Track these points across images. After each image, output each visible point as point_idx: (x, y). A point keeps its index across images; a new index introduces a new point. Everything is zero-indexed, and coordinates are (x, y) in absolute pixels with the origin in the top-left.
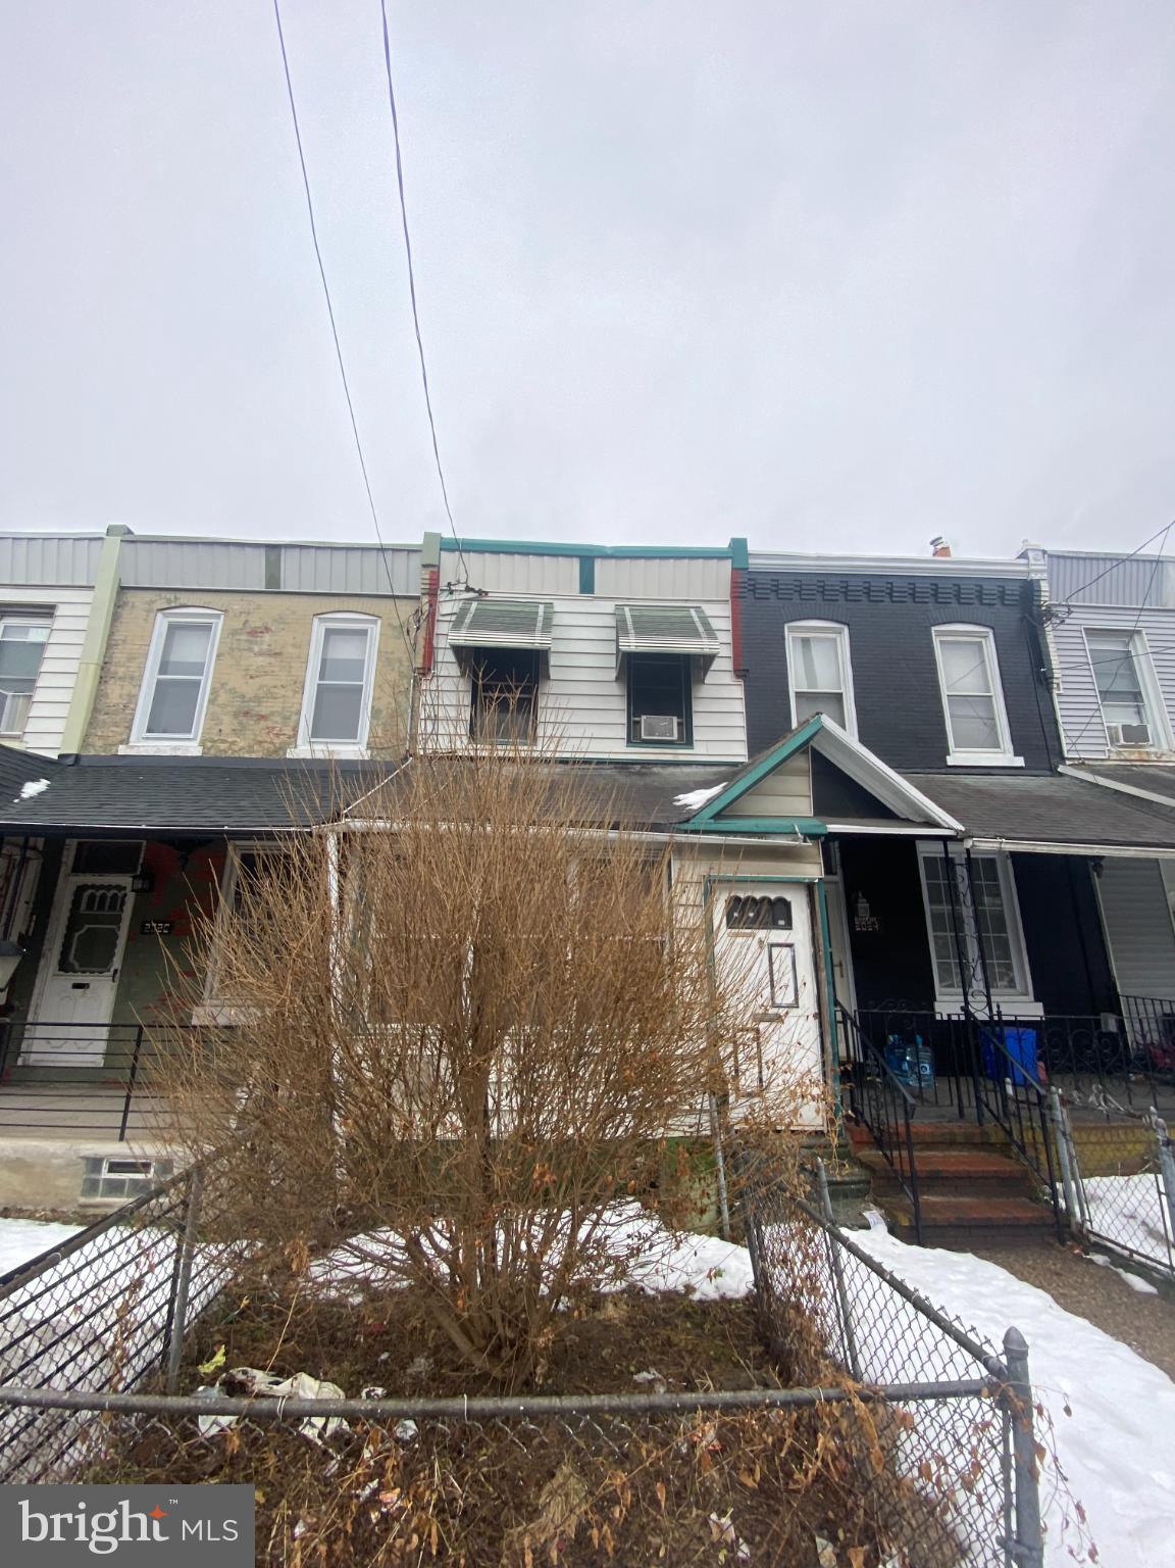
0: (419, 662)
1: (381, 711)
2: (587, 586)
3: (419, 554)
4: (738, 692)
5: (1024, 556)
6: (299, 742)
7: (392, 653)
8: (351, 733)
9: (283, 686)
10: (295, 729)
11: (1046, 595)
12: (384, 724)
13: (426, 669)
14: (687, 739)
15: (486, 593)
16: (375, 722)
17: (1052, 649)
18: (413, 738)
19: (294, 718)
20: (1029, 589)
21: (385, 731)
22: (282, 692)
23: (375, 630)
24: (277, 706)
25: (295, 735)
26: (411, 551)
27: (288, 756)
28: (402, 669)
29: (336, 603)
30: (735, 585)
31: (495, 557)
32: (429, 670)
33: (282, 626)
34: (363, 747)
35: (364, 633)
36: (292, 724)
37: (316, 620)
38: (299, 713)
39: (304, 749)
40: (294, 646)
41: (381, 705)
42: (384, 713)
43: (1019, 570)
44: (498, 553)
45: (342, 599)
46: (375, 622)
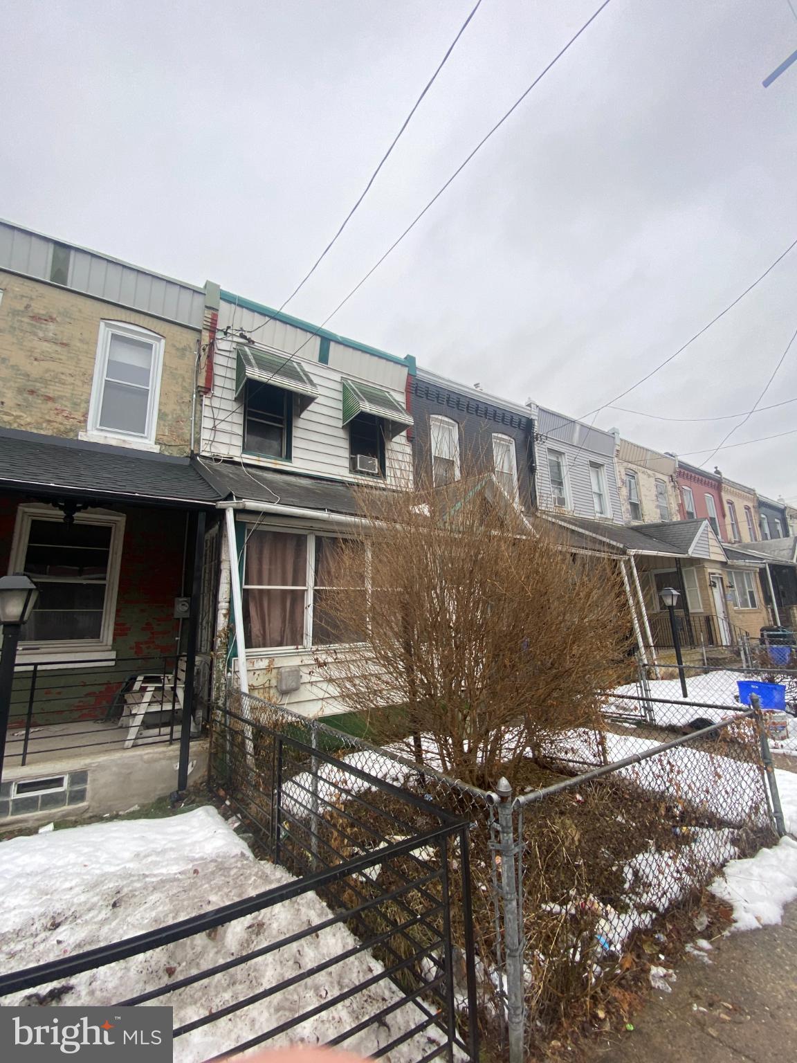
0: (202, 383)
1: (167, 415)
2: (324, 358)
3: (201, 296)
4: (408, 450)
5: (529, 405)
6: (89, 427)
7: (176, 369)
8: (138, 427)
9: (71, 375)
10: (85, 415)
11: (537, 429)
12: (170, 426)
13: (207, 389)
14: (382, 474)
15: (253, 342)
16: (162, 423)
17: (537, 455)
18: (198, 441)
19: (83, 405)
20: (530, 423)
21: (171, 431)
22: (70, 380)
23: (160, 347)
24: (67, 391)
25: (85, 421)
26: (195, 291)
27: (80, 438)
28: (185, 384)
29: (123, 315)
30: (409, 385)
31: (251, 313)
32: (210, 390)
33: (68, 320)
34: (152, 442)
35: (149, 347)
36: (83, 410)
37: (102, 324)
38: (88, 402)
39: (93, 434)
40: (81, 341)
41: (167, 410)
42: (170, 417)
43: (526, 412)
44: (253, 311)
45: (128, 312)
46: (159, 340)
